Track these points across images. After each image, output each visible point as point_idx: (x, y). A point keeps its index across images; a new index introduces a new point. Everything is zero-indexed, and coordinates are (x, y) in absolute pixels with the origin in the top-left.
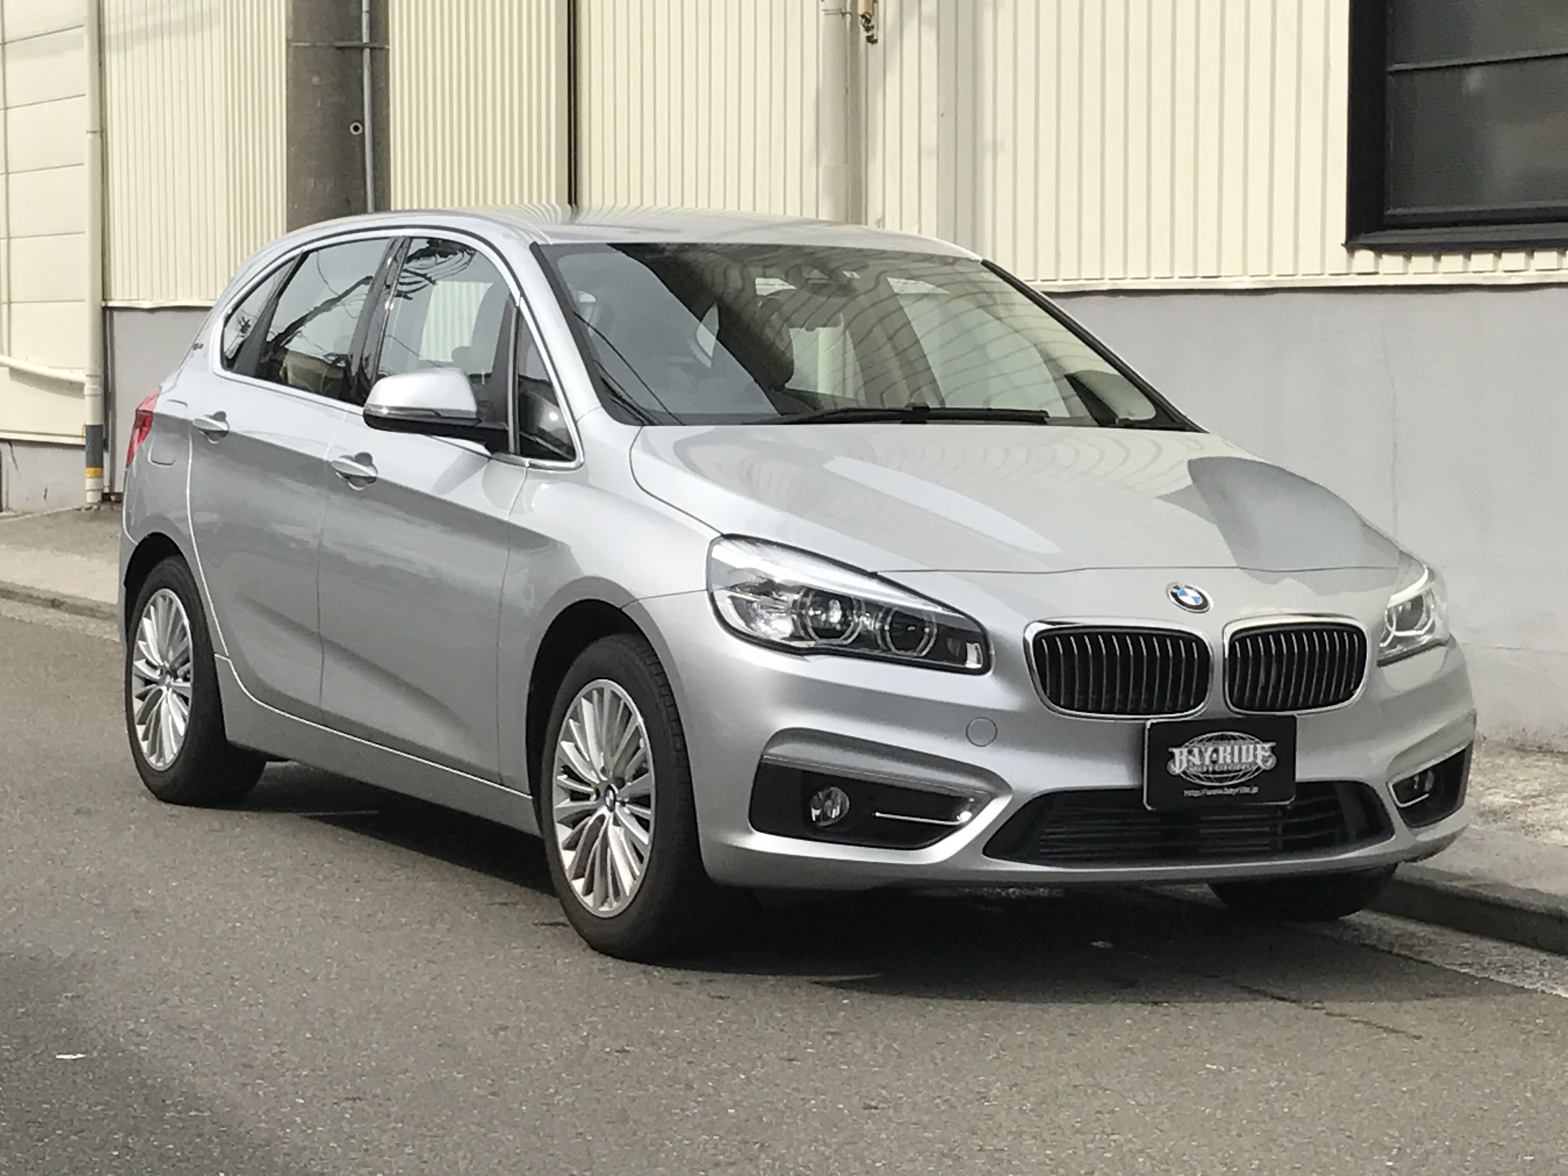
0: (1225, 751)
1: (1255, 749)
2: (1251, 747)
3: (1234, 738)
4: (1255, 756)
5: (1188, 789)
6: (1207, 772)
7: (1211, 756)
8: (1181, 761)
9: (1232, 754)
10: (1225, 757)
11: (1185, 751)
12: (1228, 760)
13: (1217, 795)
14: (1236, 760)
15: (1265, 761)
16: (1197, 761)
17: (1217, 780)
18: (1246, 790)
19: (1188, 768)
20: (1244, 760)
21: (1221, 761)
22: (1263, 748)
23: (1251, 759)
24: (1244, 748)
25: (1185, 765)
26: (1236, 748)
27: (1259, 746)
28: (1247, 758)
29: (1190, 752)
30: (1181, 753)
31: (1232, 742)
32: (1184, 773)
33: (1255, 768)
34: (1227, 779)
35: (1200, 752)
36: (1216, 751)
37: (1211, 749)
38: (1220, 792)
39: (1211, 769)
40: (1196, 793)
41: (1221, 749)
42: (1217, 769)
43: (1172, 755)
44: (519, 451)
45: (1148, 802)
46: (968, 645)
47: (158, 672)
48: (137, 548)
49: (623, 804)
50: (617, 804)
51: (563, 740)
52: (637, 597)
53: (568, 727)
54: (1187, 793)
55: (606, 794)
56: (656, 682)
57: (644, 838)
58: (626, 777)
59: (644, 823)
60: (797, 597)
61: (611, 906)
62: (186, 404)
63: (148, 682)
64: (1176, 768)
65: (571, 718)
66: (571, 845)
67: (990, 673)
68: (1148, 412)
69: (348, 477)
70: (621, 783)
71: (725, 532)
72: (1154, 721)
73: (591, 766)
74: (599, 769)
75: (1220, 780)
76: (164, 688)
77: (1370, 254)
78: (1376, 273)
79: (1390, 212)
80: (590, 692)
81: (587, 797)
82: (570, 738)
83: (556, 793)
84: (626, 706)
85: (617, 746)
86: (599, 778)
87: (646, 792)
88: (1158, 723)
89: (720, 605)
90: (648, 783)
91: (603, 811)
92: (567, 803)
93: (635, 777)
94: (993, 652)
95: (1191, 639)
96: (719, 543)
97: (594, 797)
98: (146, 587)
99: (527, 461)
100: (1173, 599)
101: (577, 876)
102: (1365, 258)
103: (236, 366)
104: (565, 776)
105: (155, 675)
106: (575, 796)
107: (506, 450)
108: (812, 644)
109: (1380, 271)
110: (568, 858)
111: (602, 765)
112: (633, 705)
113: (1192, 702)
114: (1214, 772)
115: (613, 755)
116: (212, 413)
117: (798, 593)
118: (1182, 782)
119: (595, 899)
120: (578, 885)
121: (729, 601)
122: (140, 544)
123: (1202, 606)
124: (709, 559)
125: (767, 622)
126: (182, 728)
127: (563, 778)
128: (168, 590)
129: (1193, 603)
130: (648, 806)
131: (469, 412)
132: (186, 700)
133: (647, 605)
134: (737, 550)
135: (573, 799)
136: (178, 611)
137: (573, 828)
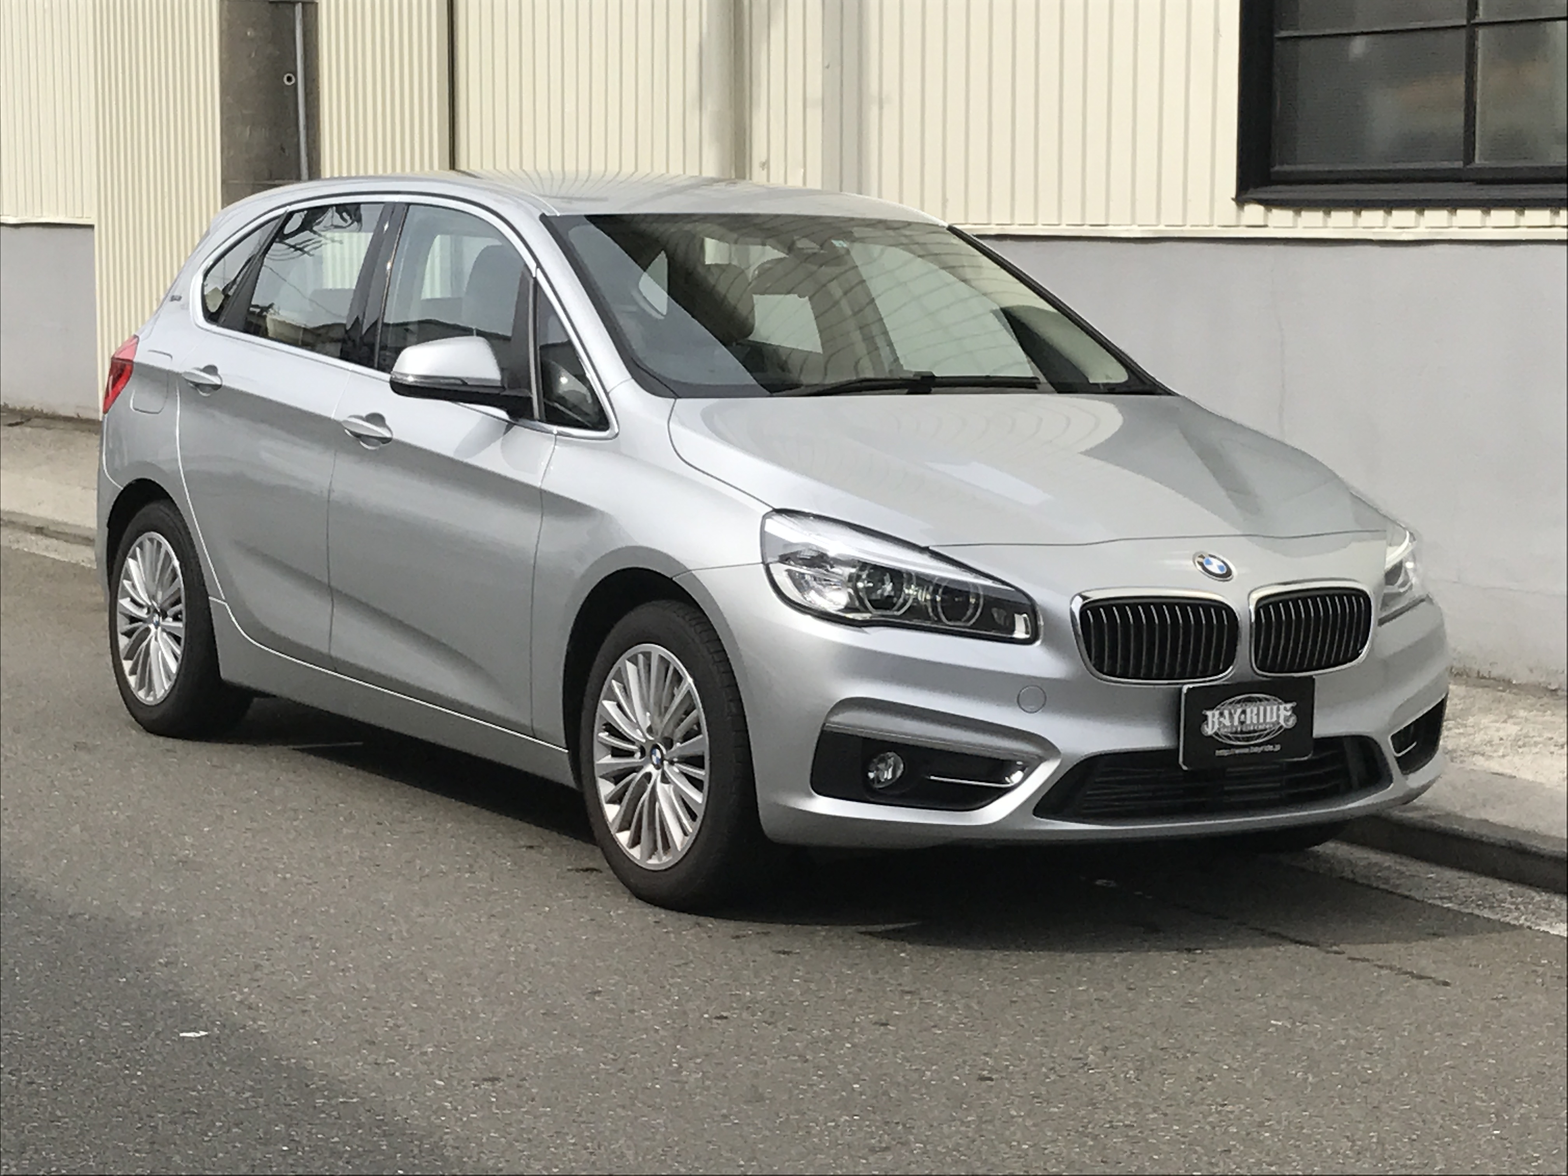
0: (1252, 712)
1: (1278, 709)
2: (1275, 708)
3: (1260, 700)
4: (1278, 716)
5: (1220, 749)
6: (1236, 733)
7: (1239, 718)
8: (1213, 722)
9: (1258, 714)
10: (1252, 718)
11: (1217, 713)
12: (1255, 721)
13: (1245, 754)
14: (1261, 720)
15: (1287, 719)
16: (1227, 722)
17: (1244, 739)
18: (1270, 748)
19: (1219, 729)
20: (1268, 720)
21: (1248, 722)
22: (1285, 709)
23: (1275, 719)
24: (1268, 708)
25: (1217, 726)
26: (1262, 708)
27: (1282, 707)
28: (1272, 718)
29: (1221, 714)
30: (1213, 716)
31: (1258, 703)
32: (1216, 734)
33: (1277, 727)
34: (1252, 739)
35: (1231, 714)
36: (1244, 712)
37: (1239, 711)
38: (1246, 751)
39: (1239, 729)
40: (1224, 752)
41: (1248, 711)
42: (1244, 729)
43: (1206, 718)
44: (544, 418)
45: (1184, 763)
46: (1016, 616)
47: (145, 610)
48: (122, 492)
49: (672, 763)
50: (665, 763)
51: (605, 699)
52: (690, 568)
53: (611, 688)
54: (1219, 753)
55: (652, 753)
56: (708, 650)
57: (697, 797)
58: (675, 739)
59: (696, 783)
60: (853, 570)
61: (660, 859)
62: (171, 357)
63: (133, 619)
64: (1209, 730)
65: (614, 678)
66: (616, 799)
67: (1038, 643)
68: (1120, 376)
69: (358, 436)
70: (669, 743)
71: (777, 507)
72: (1191, 686)
73: (637, 726)
74: (645, 729)
75: (1248, 739)
76: (152, 627)
77: (1259, 209)
78: (1265, 226)
79: (1277, 168)
80: (636, 656)
81: (631, 754)
82: (612, 697)
83: (597, 749)
84: (676, 671)
85: (666, 709)
86: (645, 737)
87: (700, 753)
88: (1194, 688)
89: (777, 578)
90: (701, 744)
91: (650, 768)
92: (608, 759)
93: (686, 737)
94: (1041, 623)
95: (1221, 608)
96: (770, 517)
97: (638, 755)
98: (130, 529)
99: (555, 429)
100: (1199, 568)
101: (621, 829)
102: (1254, 212)
103: (222, 319)
104: (607, 733)
105: (143, 614)
106: (616, 752)
107: (531, 417)
108: (867, 616)
109: (1269, 225)
110: (612, 812)
111: (649, 723)
112: (684, 669)
113: (1221, 667)
114: (1242, 732)
115: (661, 715)
116: (202, 367)
117: (854, 567)
118: (1214, 742)
119: (642, 853)
120: (624, 838)
121: (785, 574)
122: (125, 489)
123: (1227, 575)
124: (763, 533)
125: (819, 593)
126: (173, 666)
127: (604, 735)
128: (153, 533)
129: (1218, 572)
130: (701, 766)
131: (494, 381)
132: (177, 639)
133: (701, 576)
134: (791, 525)
135: (614, 755)
136: (167, 554)
137: (616, 783)
